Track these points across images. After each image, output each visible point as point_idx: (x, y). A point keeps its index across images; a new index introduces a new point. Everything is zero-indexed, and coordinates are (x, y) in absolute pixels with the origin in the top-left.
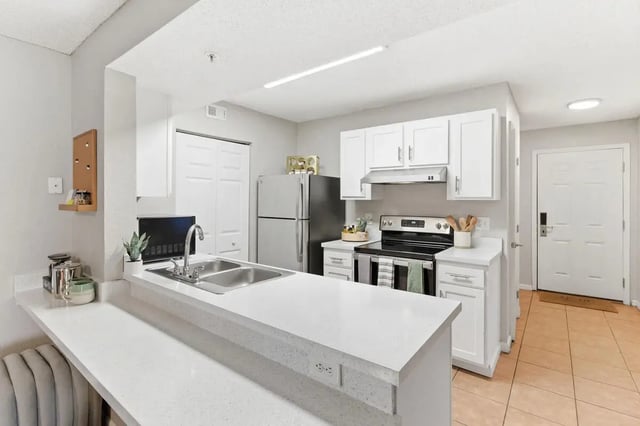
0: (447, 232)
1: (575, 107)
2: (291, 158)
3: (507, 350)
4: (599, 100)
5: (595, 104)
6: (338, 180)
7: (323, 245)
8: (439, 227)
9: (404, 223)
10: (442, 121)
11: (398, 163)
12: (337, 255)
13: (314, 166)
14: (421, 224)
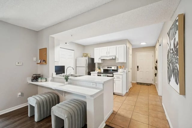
0: (116, 69)
1: (142, 44)
2: (84, 54)
3: (128, 92)
4: (146, 43)
5: (145, 43)
6: (94, 59)
7: (91, 72)
8: (115, 68)
9: (108, 68)
10: (115, 46)
11: (106, 55)
12: (94, 74)
13: (89, 56)
14: (111, 68)
